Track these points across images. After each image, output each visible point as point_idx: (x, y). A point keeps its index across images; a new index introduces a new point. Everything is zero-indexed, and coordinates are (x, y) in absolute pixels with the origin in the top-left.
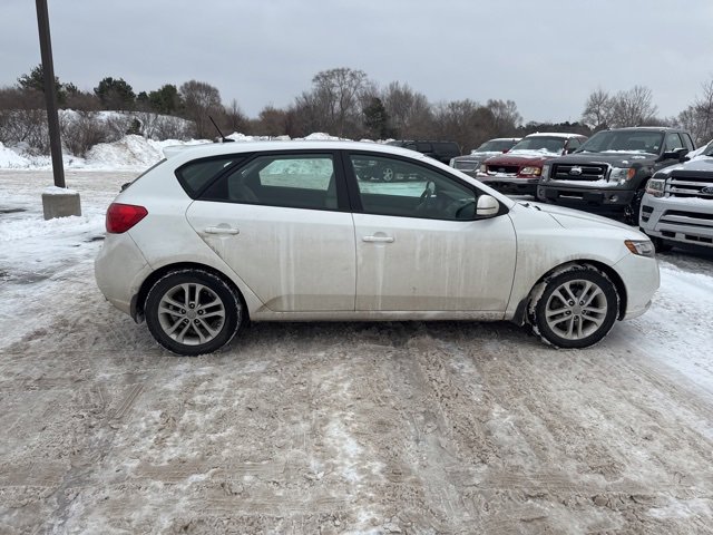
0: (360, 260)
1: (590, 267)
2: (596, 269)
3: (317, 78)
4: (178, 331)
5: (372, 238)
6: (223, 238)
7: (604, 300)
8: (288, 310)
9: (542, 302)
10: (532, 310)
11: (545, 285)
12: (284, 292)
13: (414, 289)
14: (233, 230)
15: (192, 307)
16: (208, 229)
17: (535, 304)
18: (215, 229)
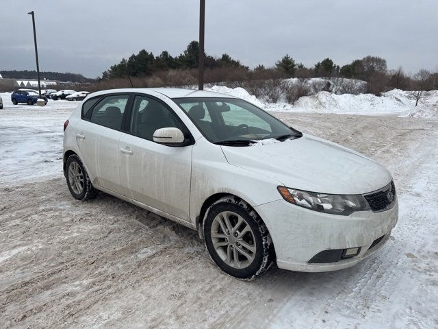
0: (120, 163)
1: (241, 202)
5: (124, 150)
6: (81, 140)
8: (101, 186)
12: (98, 176)
13: (143, 189)
18: (80, 135)
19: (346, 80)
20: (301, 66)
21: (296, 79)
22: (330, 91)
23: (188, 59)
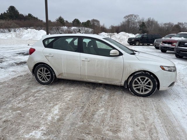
0: (81, 65)
1: (147, 73)
2: (149, 74)
3: (125, 17)
4: (41, 78)
5: (84, 60)
6: (50, 57)
7: (152, 83)
8: (65, 77)
9: (131, 82)
10: (128, 84)
11: (132, 77)
12: (63, 72)
13: (95, 74)
14: (52, 55)
15: (43, 73)
16: (47, 55)
17: (129, 82)
18: (48, 55)
19: (86, 29)
20: (67, 22)
21: (66, 27)
22: (81, 33)
23: (10, 15)
